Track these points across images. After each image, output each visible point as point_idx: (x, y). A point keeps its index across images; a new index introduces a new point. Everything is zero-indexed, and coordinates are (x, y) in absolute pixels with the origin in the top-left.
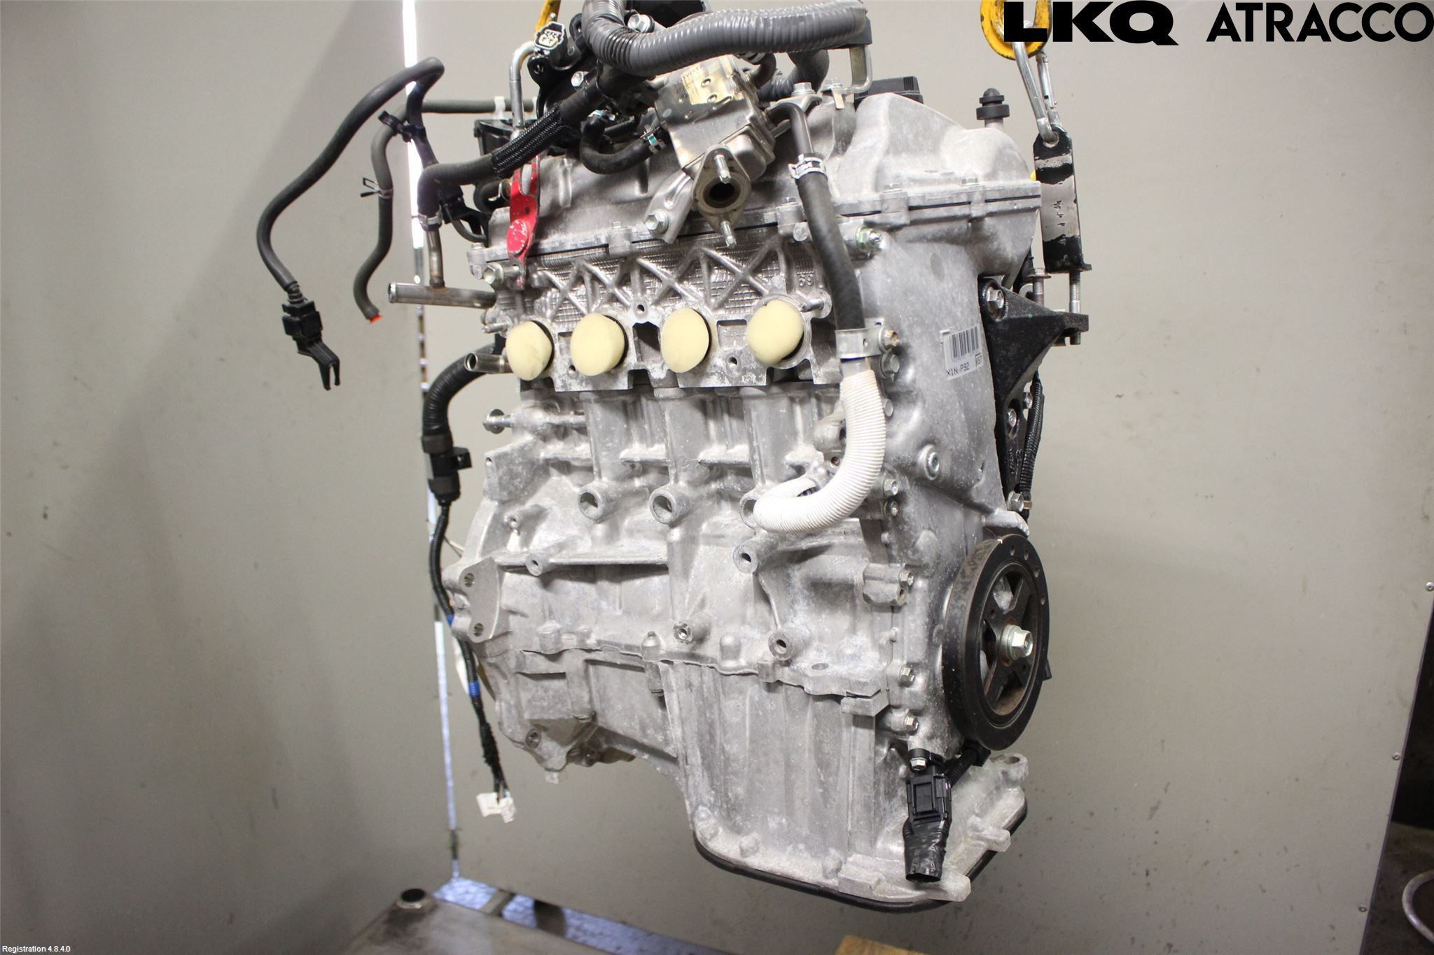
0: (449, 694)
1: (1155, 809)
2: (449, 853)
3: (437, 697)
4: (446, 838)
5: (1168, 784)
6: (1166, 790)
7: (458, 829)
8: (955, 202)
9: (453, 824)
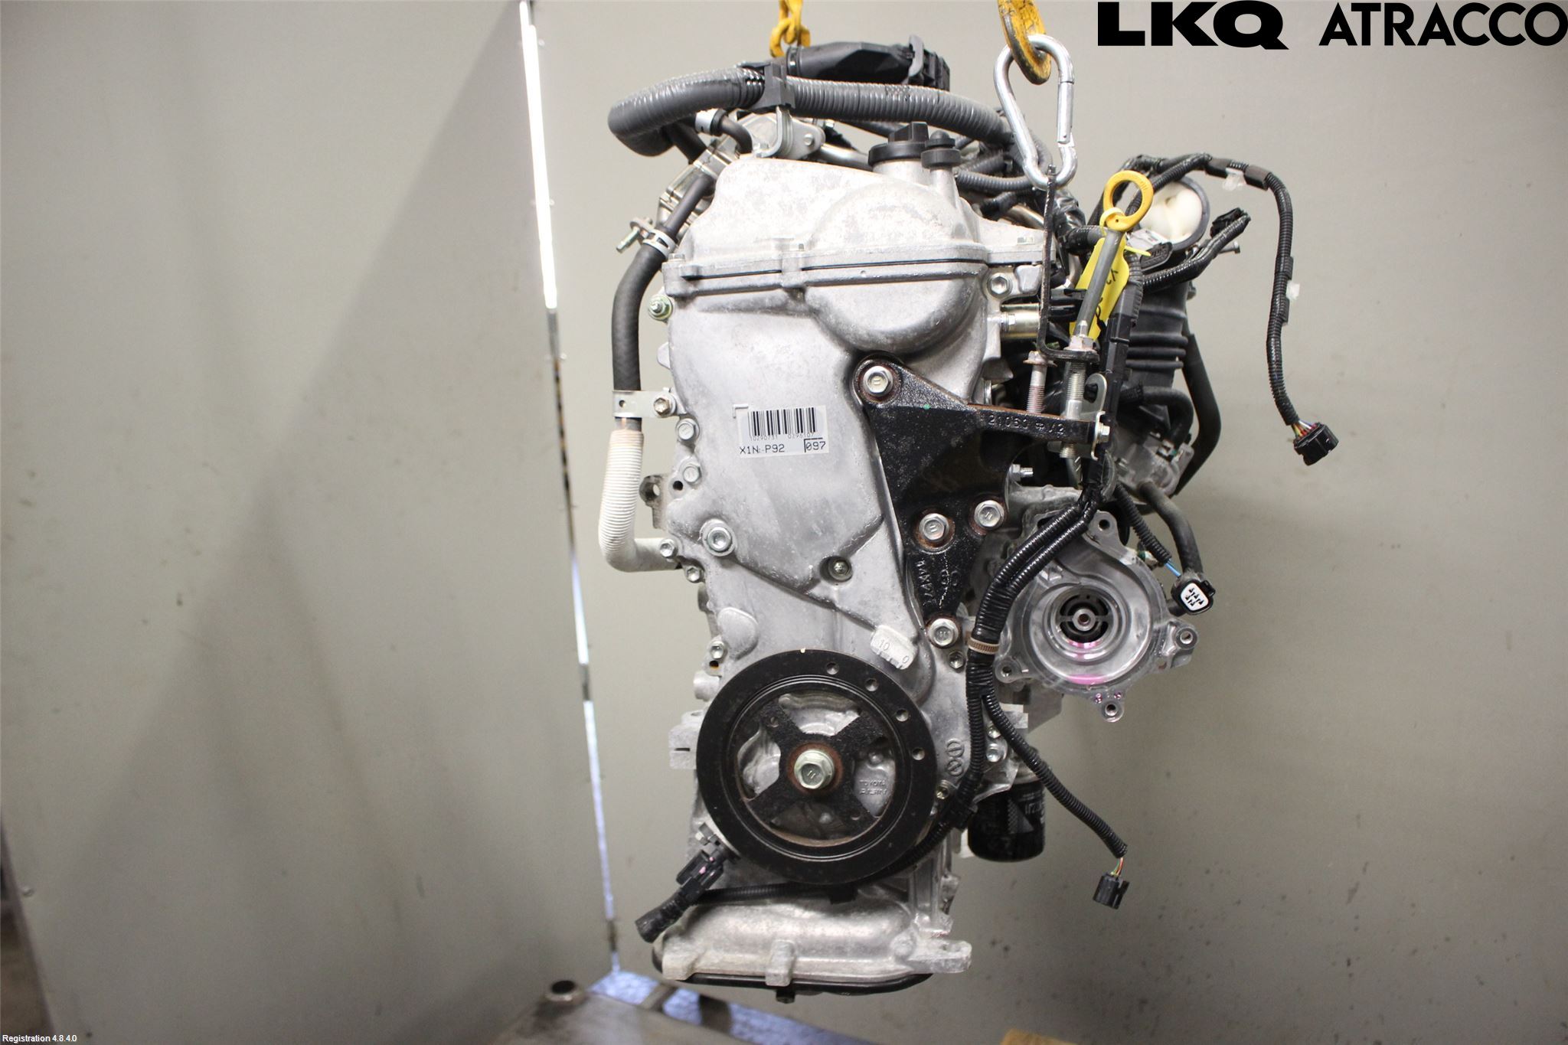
0: (602, 776)
1: (1353, 892)
2: (606, 944)
3: (589, 780)
4: (602, 930)
5: (1366, 864)
6: (1365, 870)
7: (615, 919)
8: (753, 270)
9: (610, 914)
